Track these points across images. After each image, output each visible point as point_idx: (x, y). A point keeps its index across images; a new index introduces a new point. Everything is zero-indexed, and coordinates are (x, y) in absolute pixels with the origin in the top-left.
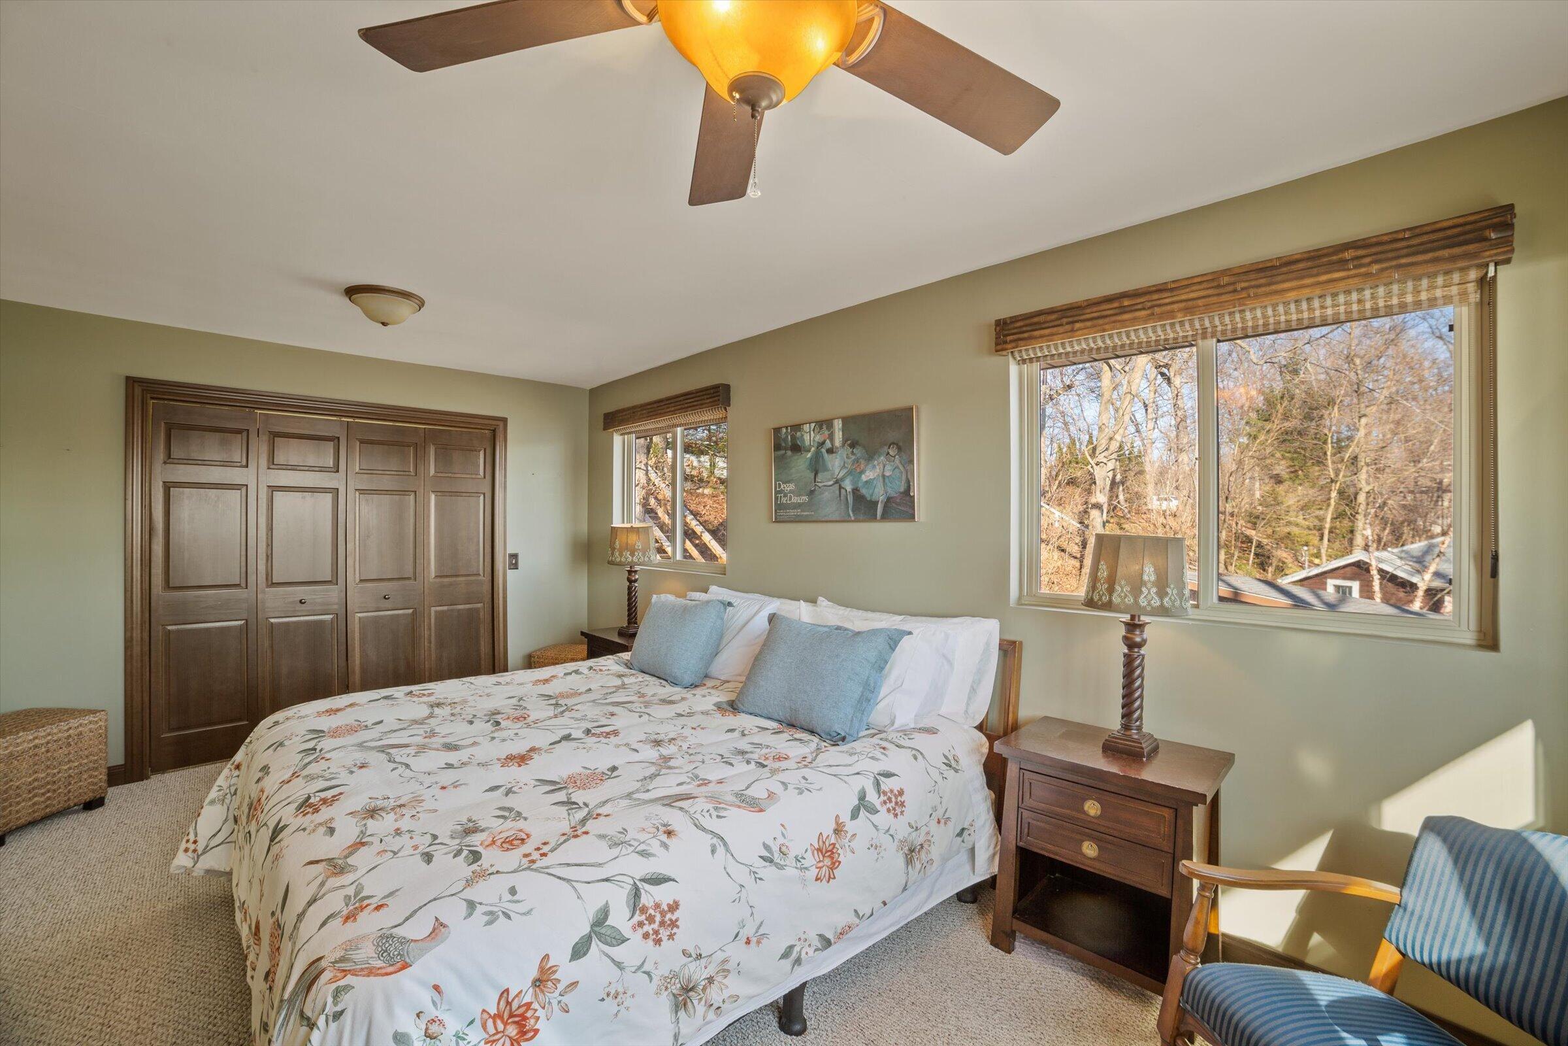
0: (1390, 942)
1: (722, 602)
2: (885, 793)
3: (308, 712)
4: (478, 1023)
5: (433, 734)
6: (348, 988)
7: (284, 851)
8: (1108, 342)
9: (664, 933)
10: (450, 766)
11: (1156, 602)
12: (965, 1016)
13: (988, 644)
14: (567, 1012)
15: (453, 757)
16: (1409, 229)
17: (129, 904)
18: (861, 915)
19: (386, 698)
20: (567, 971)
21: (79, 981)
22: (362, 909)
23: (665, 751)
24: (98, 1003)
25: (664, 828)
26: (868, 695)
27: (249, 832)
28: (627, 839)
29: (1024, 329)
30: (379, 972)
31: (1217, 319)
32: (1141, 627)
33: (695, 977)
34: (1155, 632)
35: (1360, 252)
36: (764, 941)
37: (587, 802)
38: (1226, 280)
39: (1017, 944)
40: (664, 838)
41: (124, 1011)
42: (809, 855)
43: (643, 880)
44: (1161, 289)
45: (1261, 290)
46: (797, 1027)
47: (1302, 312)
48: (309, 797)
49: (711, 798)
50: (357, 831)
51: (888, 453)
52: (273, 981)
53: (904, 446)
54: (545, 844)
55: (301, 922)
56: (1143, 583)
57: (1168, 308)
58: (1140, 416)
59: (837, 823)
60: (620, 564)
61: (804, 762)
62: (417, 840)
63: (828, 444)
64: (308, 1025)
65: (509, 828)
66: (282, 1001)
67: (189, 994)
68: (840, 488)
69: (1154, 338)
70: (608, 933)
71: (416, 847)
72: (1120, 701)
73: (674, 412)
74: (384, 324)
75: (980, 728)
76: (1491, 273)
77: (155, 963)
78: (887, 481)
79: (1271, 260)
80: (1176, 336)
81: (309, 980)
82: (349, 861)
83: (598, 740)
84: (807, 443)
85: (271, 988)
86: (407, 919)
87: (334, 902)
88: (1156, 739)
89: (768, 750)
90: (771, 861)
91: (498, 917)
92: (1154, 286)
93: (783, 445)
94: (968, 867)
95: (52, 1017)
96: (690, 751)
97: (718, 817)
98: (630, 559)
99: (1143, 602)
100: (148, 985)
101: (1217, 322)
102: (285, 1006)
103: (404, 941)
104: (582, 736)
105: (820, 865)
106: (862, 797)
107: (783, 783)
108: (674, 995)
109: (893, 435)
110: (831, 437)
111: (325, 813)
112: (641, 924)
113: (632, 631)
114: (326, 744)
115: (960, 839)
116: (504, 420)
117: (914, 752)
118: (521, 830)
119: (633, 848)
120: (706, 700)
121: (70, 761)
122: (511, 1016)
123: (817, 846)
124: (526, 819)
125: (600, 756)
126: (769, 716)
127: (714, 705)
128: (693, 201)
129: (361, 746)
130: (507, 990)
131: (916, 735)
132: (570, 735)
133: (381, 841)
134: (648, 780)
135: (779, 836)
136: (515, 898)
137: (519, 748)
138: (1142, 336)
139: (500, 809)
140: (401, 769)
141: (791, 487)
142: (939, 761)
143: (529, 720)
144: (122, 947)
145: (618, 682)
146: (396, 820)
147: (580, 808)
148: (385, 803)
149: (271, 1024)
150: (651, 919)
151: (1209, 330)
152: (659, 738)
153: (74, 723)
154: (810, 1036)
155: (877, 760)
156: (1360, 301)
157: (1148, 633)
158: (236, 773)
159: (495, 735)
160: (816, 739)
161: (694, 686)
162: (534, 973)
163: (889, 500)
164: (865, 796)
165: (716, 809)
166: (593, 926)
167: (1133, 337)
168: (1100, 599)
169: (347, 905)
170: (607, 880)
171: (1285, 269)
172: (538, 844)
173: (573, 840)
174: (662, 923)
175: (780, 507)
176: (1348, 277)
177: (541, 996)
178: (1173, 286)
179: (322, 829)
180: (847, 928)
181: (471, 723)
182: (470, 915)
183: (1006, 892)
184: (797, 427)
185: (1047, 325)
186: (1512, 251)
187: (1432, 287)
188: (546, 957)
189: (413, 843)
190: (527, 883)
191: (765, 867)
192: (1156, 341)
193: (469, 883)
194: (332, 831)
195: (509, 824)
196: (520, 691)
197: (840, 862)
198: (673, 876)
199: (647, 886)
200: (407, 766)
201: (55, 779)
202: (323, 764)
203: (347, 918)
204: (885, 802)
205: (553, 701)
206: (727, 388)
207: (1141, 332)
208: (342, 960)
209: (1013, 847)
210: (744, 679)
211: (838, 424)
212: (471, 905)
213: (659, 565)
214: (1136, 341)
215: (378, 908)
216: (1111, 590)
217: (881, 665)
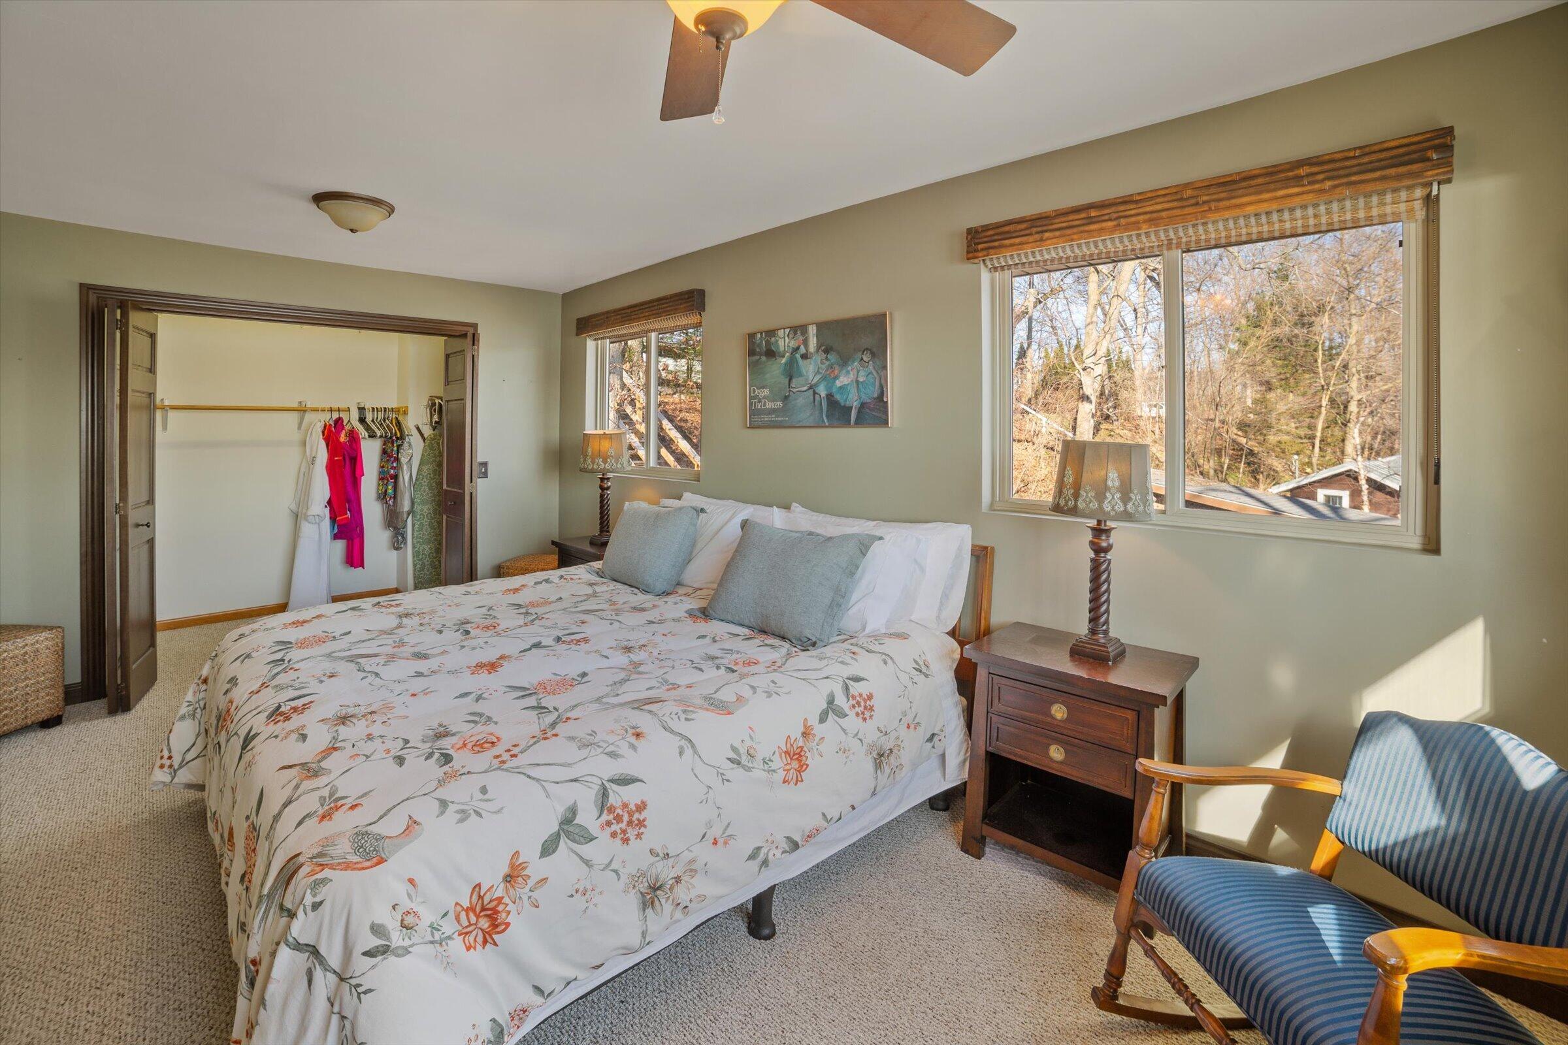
0: (1331, 831)
1: (694, 509)
2: (854, 697)
3: (274, 624)
4: (452, 915)
5: (401, 644)
6: (324, 881)
7: (257, 758)
8: (1077, 251)
9: (631, 833)
10: (419, 674)
11: (1120, 507)
12: (933, 919)
13: (960, 549)
14: (537, 907)
15: (422, 665)
16: (1360, 148)
17: (94, 819)
18: (829, 818)
19: (353, 609)
20: (537, 867)
21: (51, 892)
22: (337, 808)
23: (635, 657)
24: (72, 912)
25: (633, 731)
26: (838, 601)
27: (218, 743)
28: (596, 740)
29: (996, 237)
30: (357, 866)
31: (1181, 230)
32: (1107, 532)
33: (662, 877)
34: (1122, 537)
35: (1315, 169)
36: (732, 842)
37: (557, 706)
38: (1189, 193)
39: (987, 849)
40: (633, 740)
41: (98, 919)
42: (776, 758)
43: (611, 781)
44: (1126, 201)
45: (1222, 204)
46: (766, 932)
47: (1262, 225)
48: (279, 706)
49: (681, 701)
50: (329, 737)
51: (862, 359)
52: (250, 881)
53: (878, 352)
54: (515, 746)
55: (277, 822)
56: (1107, 489)
57: (1133, 219)
58: (1129, 319)
59: (805, 726)
60: (592, 471)
61: (774, 667)
62: (389, 744)
63: (803, 350)
64: (289, 916)
65: (480, 732)
66: (260, 897)
67: (161, 904)
68: (815, 393)
69: (1121, 249)
70: (577, 831)
71: (388, 751)
72: (1087, 606)
73: (647, 318)
74: (352, 231)
75: (953, 633)
76: (1435, 192)
77: (125, 875)
78: (860, 386)
79: (1230, 175)
80: (1142, 246)
81: (288, 874)
82: (323, 764)
83: (569, 647)
84: (782, 349)
85: (247, 889)
86: (381, 817)
87: (309, 803)
88: (1122, 644)
89: (739, 656)
90: (739, 763)
91: (469, 815)
92: (1120, 198)
93: (758, 350)
94: (939, 774)
95: (29, 924)
96: (660, 657)
97: (687, 719)
98: (602, 467)
99: (1107, 507)
100: (119, 896)
101: (1181, 234)
102: (265, 900)
103: (379, 838)
104: (552, 643)
105: (788, 767)
106: (831, 701)
107: (753, 687)
108: (641, 893)
109: (867, 341)
110: (806, 342)
111: (296, 721)
112: (609, 824)
113: (603, 540)
114: (294, 655)
115: (929, 745)
116: (475, 326)
117: (884, 657)
118: (491, 734)
119: (602, 749)
120: (677, 607)
121: (27, 678)
122: (483, 909)
123: (785, 749)
124: (496, 723)
125: (570, 662)
126: (741, 622)
127: (686, 612)
128: (665, 116)
129: (330, 656)
130: (479, 885)
131: (887, 641)
132: (540, 643)
133: (353, 746)
134: (618, 685)
135: (747, 739)
136: (486, 797)
137: (490, 656)
138: (1110, 246)
139: (471, 714)
140: (371, 678)
141: (766, 392)
142: (909, 666)
143: (498, 629)
144: (90, 860)
145: (589, 591)
146: (367, 726)
147: (550, 712)
148: (356, 710)
149: (248, 921)
150: (619, 819)
151: (1174, 241)
152: (630, 644)
153: (30, 639)
154: (778, 940)
155: (847, 664)
156: (1316, 216)
157: (1114, 538)
158: (204, 687)
159: (465, 643)
160: (787, 645)
161: (667, 593)
162: (505, 869)
163: (863, 406)
164: (833, 701)
165: (685, 712)
166: (561, 824)
167: (1101, 247)
168: (1066, 504)
169: (322, 805)
170: (575, 780)
171: (1244, 184)
172: (509, 746)
173: (542, 742)
174: (630, 823)
175: (754, 412)
176: (1303, 193)
177: (511, 891)
178: (1138, 198)
179: (294, 736)
180: (815, 831)
181: (440, 632)
182: (442, 813)
183: (976, 799)
184: (772, 333)
185: (1017, 234)
186: (1452, 171)
187: (1382, 204)
188: (517, 854)
189: (385, 747)
190: (498, 782)
191: (732, 769)
192: (1124, 251)
193: (441, 783)
194: (304, 737)
195: (479, 728)
196: (488, 601)
197: (807, 765)
198: (640, 777)
199: (615, 787)
200: (377, 674)
201: (12, 696)
202: (292, 675)
203: (323, 817)
204: (854, 706)
205: (523, 610)
206: (702, 293)
207: (1108, 242)
208: (320, 855)
209: (982, 752)
210: (715, 586)
211: (812, 330)
212: (444, 804)
213: (632, 472)
214: (1104, 251)
215: (353, 807)
216: (1076, 496)
217: (852, 570)
